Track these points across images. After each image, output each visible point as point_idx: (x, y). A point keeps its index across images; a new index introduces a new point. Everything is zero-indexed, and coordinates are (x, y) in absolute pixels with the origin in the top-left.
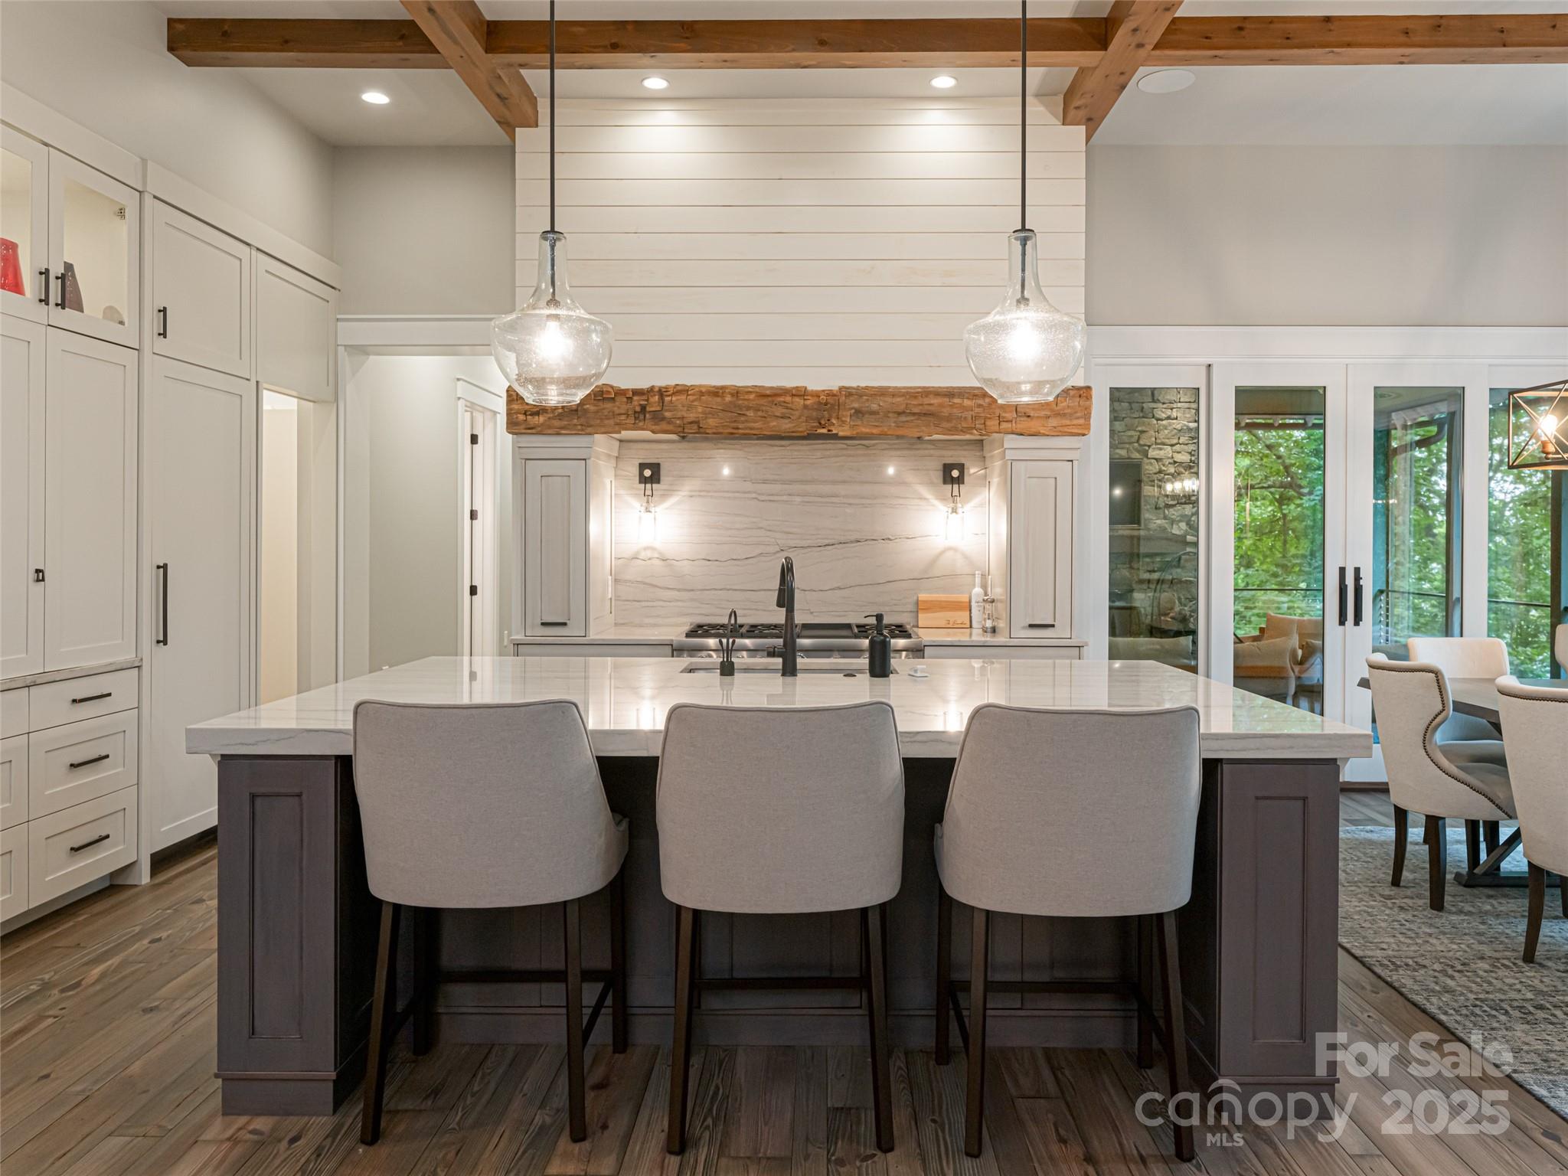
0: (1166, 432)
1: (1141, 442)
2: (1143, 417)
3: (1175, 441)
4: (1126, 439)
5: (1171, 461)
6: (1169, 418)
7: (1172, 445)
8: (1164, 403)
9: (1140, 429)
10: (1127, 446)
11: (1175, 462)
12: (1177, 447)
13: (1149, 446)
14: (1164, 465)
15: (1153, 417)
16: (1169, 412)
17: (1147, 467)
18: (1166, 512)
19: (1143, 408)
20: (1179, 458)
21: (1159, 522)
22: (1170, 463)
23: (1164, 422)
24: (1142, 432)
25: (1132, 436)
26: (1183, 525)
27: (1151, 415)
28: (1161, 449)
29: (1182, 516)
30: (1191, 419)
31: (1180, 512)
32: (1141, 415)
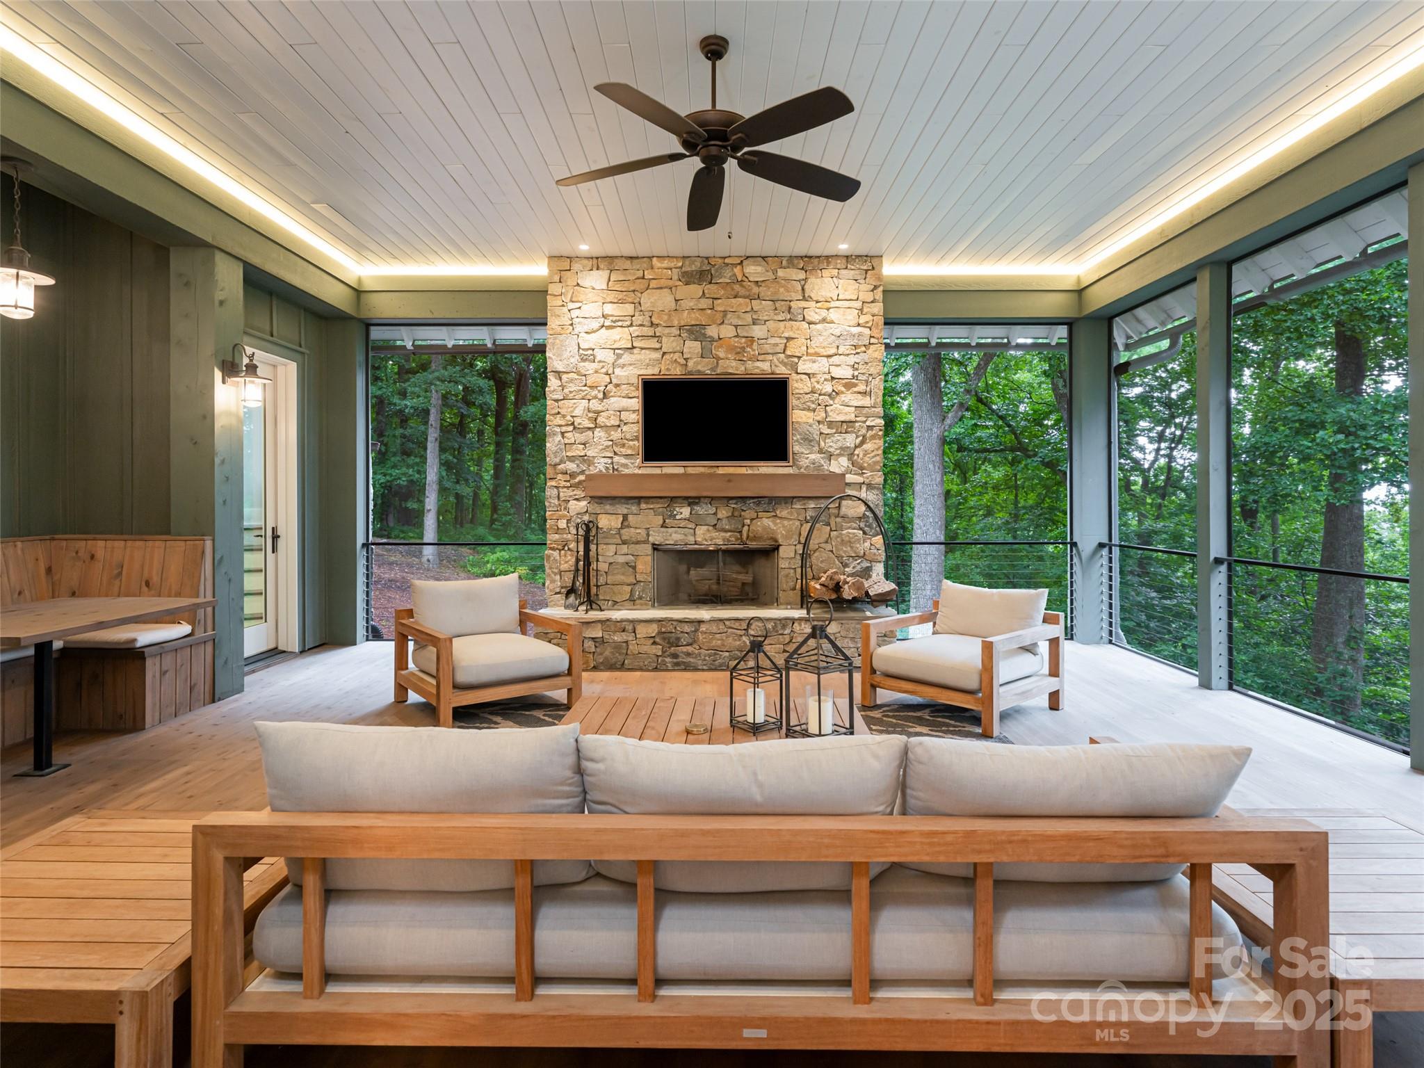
0: (821, 339)
1: (788, 353)
2: (790, 320)
3: (833, 351)
4: (767, 348)
5: (828, 377)
6: (824, 320)
7: (829, 356)
8: (817, 302)
9: (786, 335)
10: (770, 357)
11: (833, 378)
12: (835, 360)
13: (799, 358)
14: (818, 382)
15: (804, 320)
16: (824, 313)
17: (796, 385)
18: (822, 444)
19: (790, 308)
20: (837, 372)
21: (812, 456)
22: (825, 380)
23: (819, 326)
24: (789, 339)
25: (776, 345)
26: (844, 461)
27: (800, 317)
28: (814, 362)
29: (841, 448)
30: (851, 323)
31: (839, 444)
32: (788, 317)
